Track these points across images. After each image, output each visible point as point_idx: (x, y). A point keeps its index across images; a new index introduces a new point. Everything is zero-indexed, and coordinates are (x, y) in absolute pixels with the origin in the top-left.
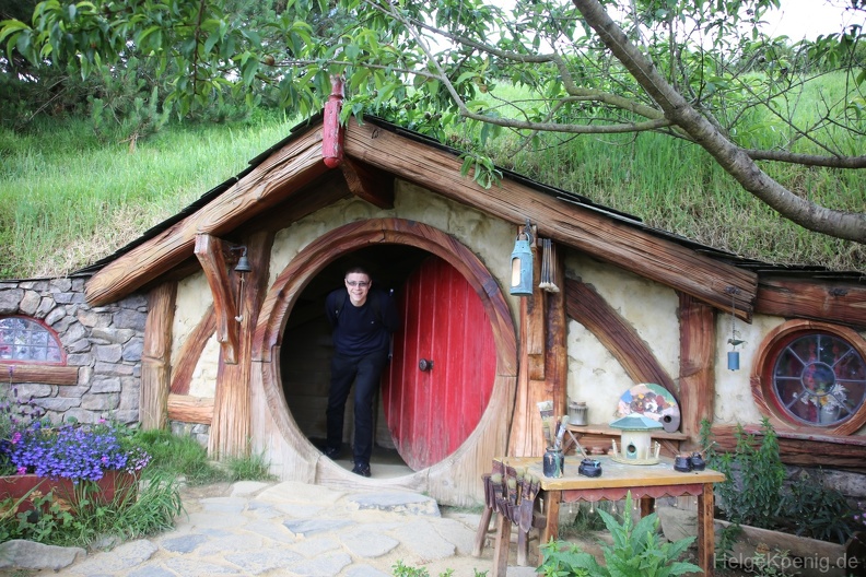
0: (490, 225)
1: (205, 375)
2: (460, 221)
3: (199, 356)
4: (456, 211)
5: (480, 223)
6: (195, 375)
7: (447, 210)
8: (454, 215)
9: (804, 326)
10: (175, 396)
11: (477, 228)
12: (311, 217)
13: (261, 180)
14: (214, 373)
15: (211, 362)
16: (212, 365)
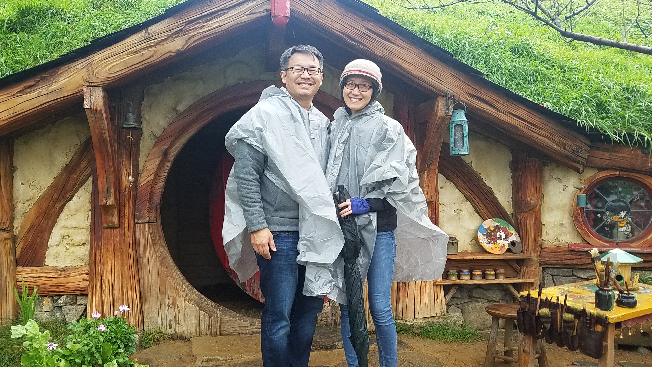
1: (65, 241)
6: (51, 243)
9: (615, 174)
10: (26, 269)
13: (180, 31)
14: (80, 238)
15: (74, 228)
16: (76, 230)
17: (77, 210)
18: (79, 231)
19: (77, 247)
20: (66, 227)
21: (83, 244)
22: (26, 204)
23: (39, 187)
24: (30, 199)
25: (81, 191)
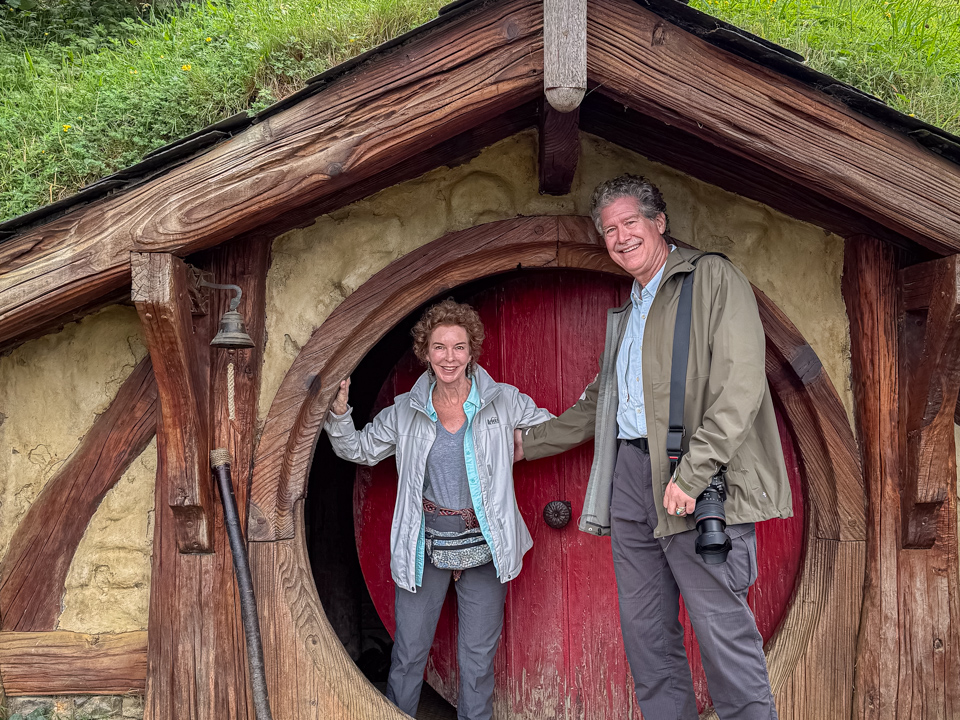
0: (780, 235)
1: (100, 577)
3: (79, 534)
4: (706, 203)
5: (765, 230)
6: (71, 580)
7: (691, 200)
8: (703, 210)
11: (759, 241)
14: (132, 571)
15: (119, 548)
16: (122, 554)
17: (126, 510)
18: (129, 556)
19: (125, 591)
20: (102, 547)
21: (137, 585)
22: (23, 495)
23: (48, 459)
24: (29, 485)
25: (135, 469)
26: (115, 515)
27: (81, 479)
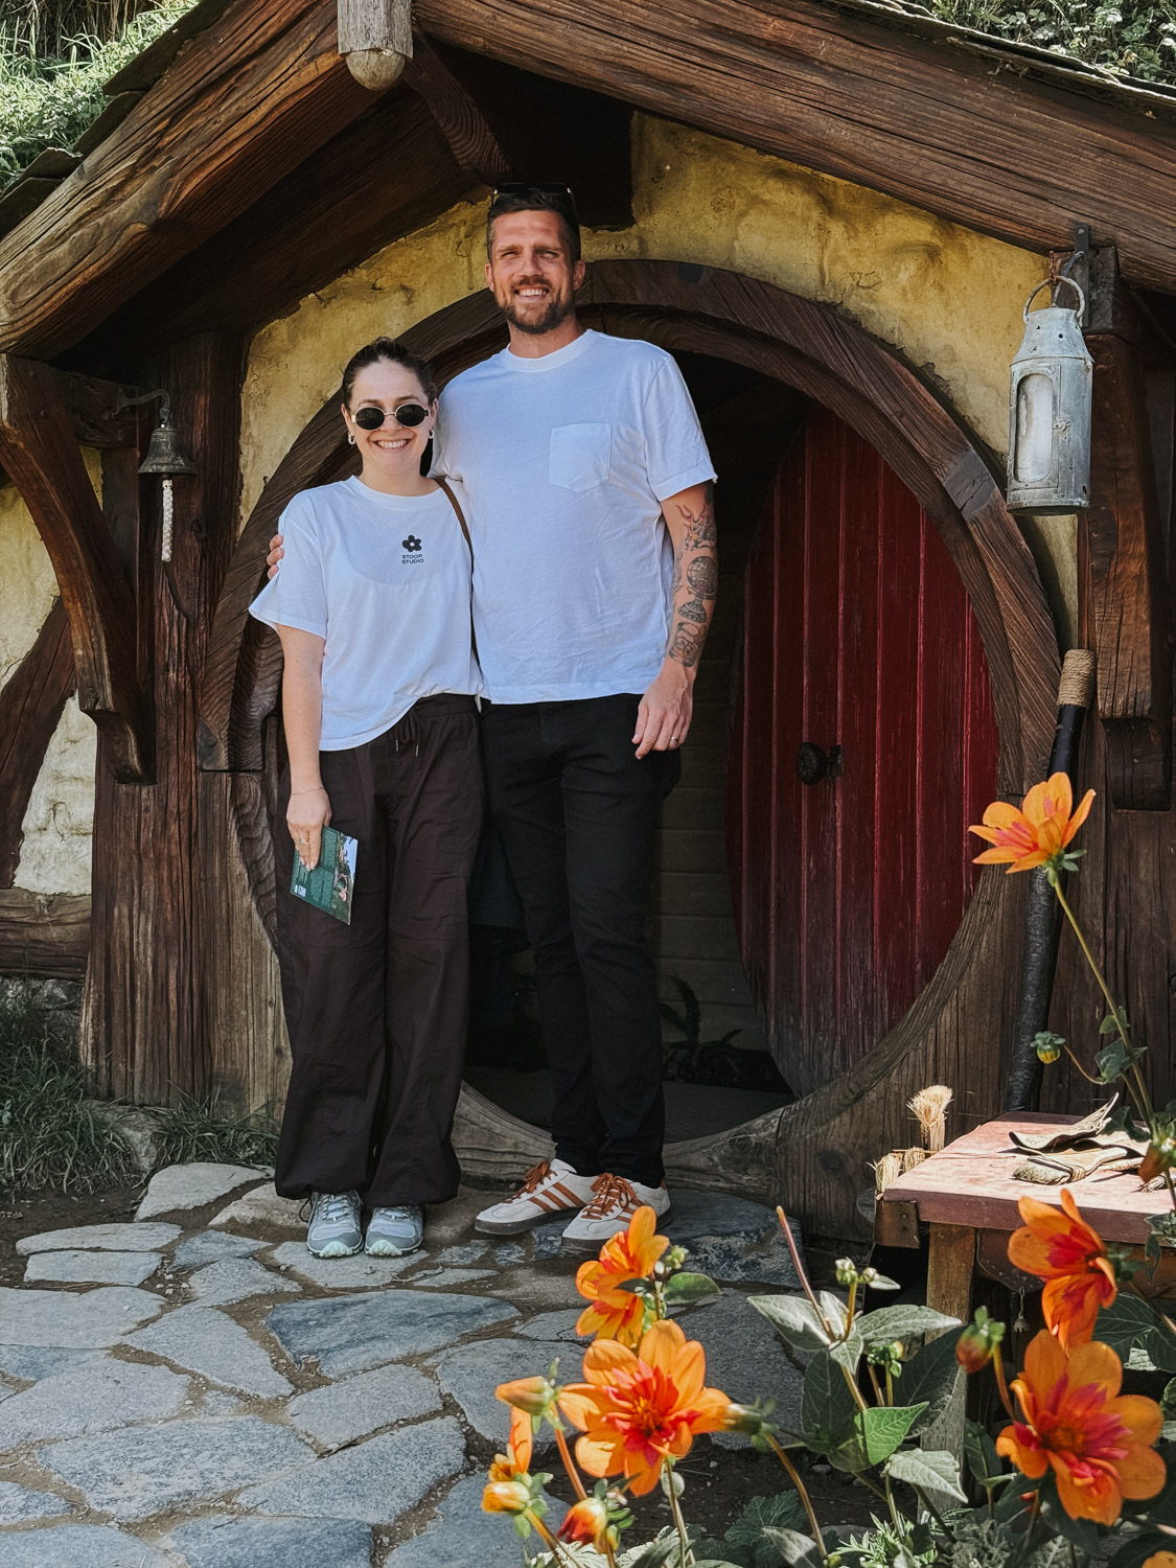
0: (967, 260)
1: (59, 819)
2: (858, 253)
3: (38, 761)
4: (845, 217)
5: (932, 254)
6: (28, 823)
7: (816, 214)
8: (837, 229)
11: (923, 272)
12: (361, 274)
13: (152, 153)
15: (77, 779)
16: (79, 787)
17: (85, 728)
19: (78, 839)
20: (59, 777)
23: (4, 658)
26: (74, 735)
27: (36, 684)
